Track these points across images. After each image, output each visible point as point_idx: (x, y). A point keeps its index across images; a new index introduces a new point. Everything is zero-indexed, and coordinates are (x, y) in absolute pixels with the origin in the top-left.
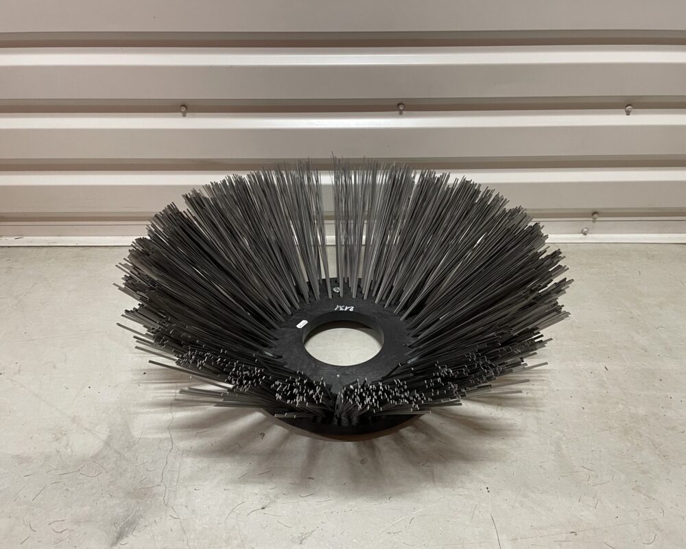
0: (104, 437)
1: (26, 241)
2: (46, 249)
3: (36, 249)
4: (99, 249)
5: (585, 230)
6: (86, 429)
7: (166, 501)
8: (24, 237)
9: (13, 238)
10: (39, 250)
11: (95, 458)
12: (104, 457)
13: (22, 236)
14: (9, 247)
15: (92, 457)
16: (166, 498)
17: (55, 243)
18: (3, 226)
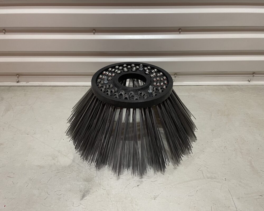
0: (72, 158)
1: (30, 84)
2: (38, 87)
3: (34, 87)
4: (59, 87)
5: (250, 80)
6: (64, 155)
7: (100, 183)
8: (29, 82)
9: (25, 83)
10: (36, 87)
12: (73, 166)
13: (28, 82)
14: (24, 86)
15: (68, 166)
16: (99, 181)
17: (42, 84)
18: (21, 78)
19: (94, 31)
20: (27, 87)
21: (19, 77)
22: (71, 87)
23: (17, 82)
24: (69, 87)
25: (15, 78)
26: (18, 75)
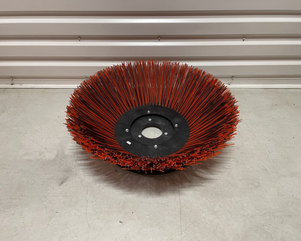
0: (56, 154)
1: (24, 86)
2: (31, 89)
3: (27, 89)
4: (50, 89)
5: (229, 83)
6: (50, 151)
7: (76, 174)
9: (19, 85)
10: (29, 89)
11: (53, 160)
12: (56, 160)
13: (22, 84)
14: (18, 88)
15: (52, 160)
16: (76, 172)
17: (34, 87)
18: (14, 81)
19: (79, 39)
20: (21, 89)
21: (13, 80)
22: (62, 89)
23: (12, 84)
24: (59, 90)
25: (10, 81)
26: (12, 78)
